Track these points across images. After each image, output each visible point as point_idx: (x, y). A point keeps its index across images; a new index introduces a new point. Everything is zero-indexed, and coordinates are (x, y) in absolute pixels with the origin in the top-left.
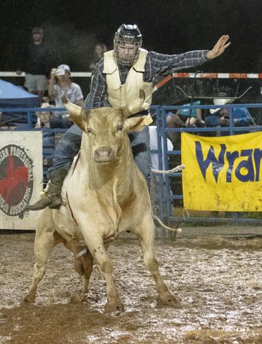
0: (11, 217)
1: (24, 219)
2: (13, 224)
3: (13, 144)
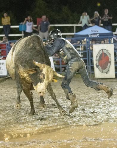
0: (103, 74)
1: (108, 74)
2: (104, 76)
3: (104, 48)
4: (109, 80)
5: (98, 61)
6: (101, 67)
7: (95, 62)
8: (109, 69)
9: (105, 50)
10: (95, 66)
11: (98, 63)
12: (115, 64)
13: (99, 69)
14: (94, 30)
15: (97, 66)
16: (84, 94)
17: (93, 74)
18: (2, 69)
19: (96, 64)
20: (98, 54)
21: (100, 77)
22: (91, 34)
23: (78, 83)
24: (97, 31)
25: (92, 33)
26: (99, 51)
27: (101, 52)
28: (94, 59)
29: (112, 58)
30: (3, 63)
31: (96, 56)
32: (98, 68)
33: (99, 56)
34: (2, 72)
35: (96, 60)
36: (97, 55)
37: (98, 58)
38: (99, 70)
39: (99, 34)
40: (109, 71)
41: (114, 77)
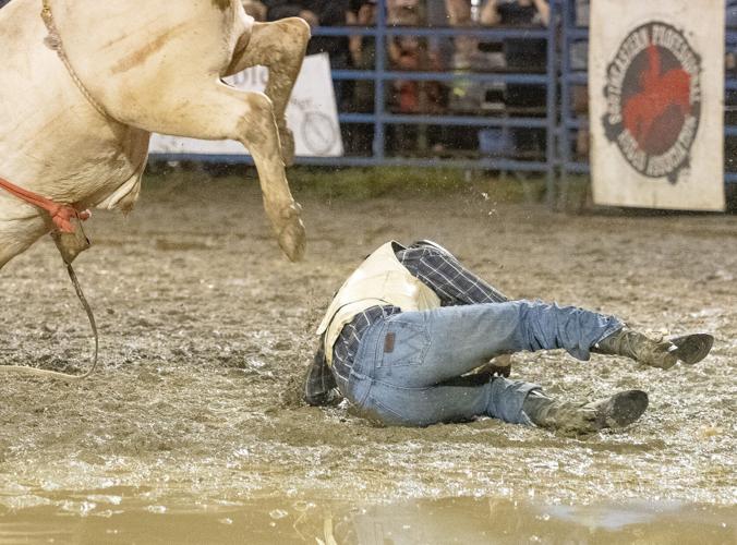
0: (650, 181)
1: (678, 185)
2: (654, 195)
3: (657, 19)
4: (680, 224)
5: (616, 100)
6: (637, 139)
7: (598, 106)
8: (688, 149)
9: (669, 27)
10: (597, 130)
11: (616, 109)
13: (621, 147)
15: (612, 133)
17: (584, 177)
19: (605, 119)
20: (618, 56)
21: (630, 202)
26: (631, 34)
27: (641, 43)
28: (597, 81)
29: (711, 84)
31: (604, 66)
32: (614, 146)
33: (624, 67)
35: (606, 92)
36: (611, 58)
37: (618, 81)
38: (625, 155)
40: (686, 163)
41: (718, 203)
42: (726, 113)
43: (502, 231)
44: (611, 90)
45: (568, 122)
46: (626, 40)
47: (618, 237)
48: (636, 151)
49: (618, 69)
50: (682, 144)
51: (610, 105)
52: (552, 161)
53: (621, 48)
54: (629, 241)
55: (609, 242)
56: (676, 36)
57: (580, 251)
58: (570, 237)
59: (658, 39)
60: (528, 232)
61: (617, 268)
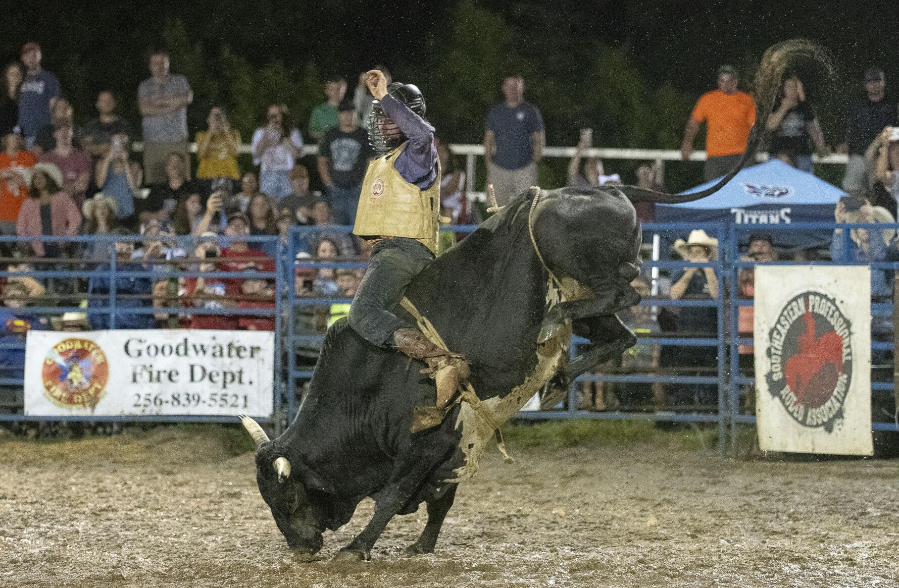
0: (809, 429)
1: (833, 434)
2: (813, 443)
3: (812, 289)
4: (835, 467)
5: (777, 360)
6: (796, 394)
7: (762, 366)
8: (842, 403)
9: (824, 296)
10: (762, 386)
11: (778, 368)
12: (873, 379)
13: (783, 402)
14: (764, 188)
16: (693, 537)
17: (751, 428)
18: (245, 379)
19: (769, 376)
20: (779, 322)
21: (791, 449)
22: (749, 209)
23: (663, 476)
24: (781, 194)
25: (755, 200)
26: (790, 303)
27: (799, 310)
28: (760, 345)
29: (860, 345)
30: (254, 350)
31: (767, 331)
33: (784, 332)
34: (245, 397)
35: (769, 353)
36: (773, 325)
37: (779, 343)
39: (788, 210)
40: (840, 414)
41: (867, 448)
42: (873, 371)
43: (680, 475)
44: (773, 351)
45: (737, 379)
46: (785, 308)
47: (781, 479)
48: (795, 404)
49: (779, 333)
50: (836, 397)
51: (772, 364)
52: (723, 413)
53: (782, 315)
54: (791, 483)
55: (773, 484)
56: (829, 304)
57: (749, 491)
58: (738, 480)
59: (813, 306)
60: (703, 475)
61: (780, 505)
